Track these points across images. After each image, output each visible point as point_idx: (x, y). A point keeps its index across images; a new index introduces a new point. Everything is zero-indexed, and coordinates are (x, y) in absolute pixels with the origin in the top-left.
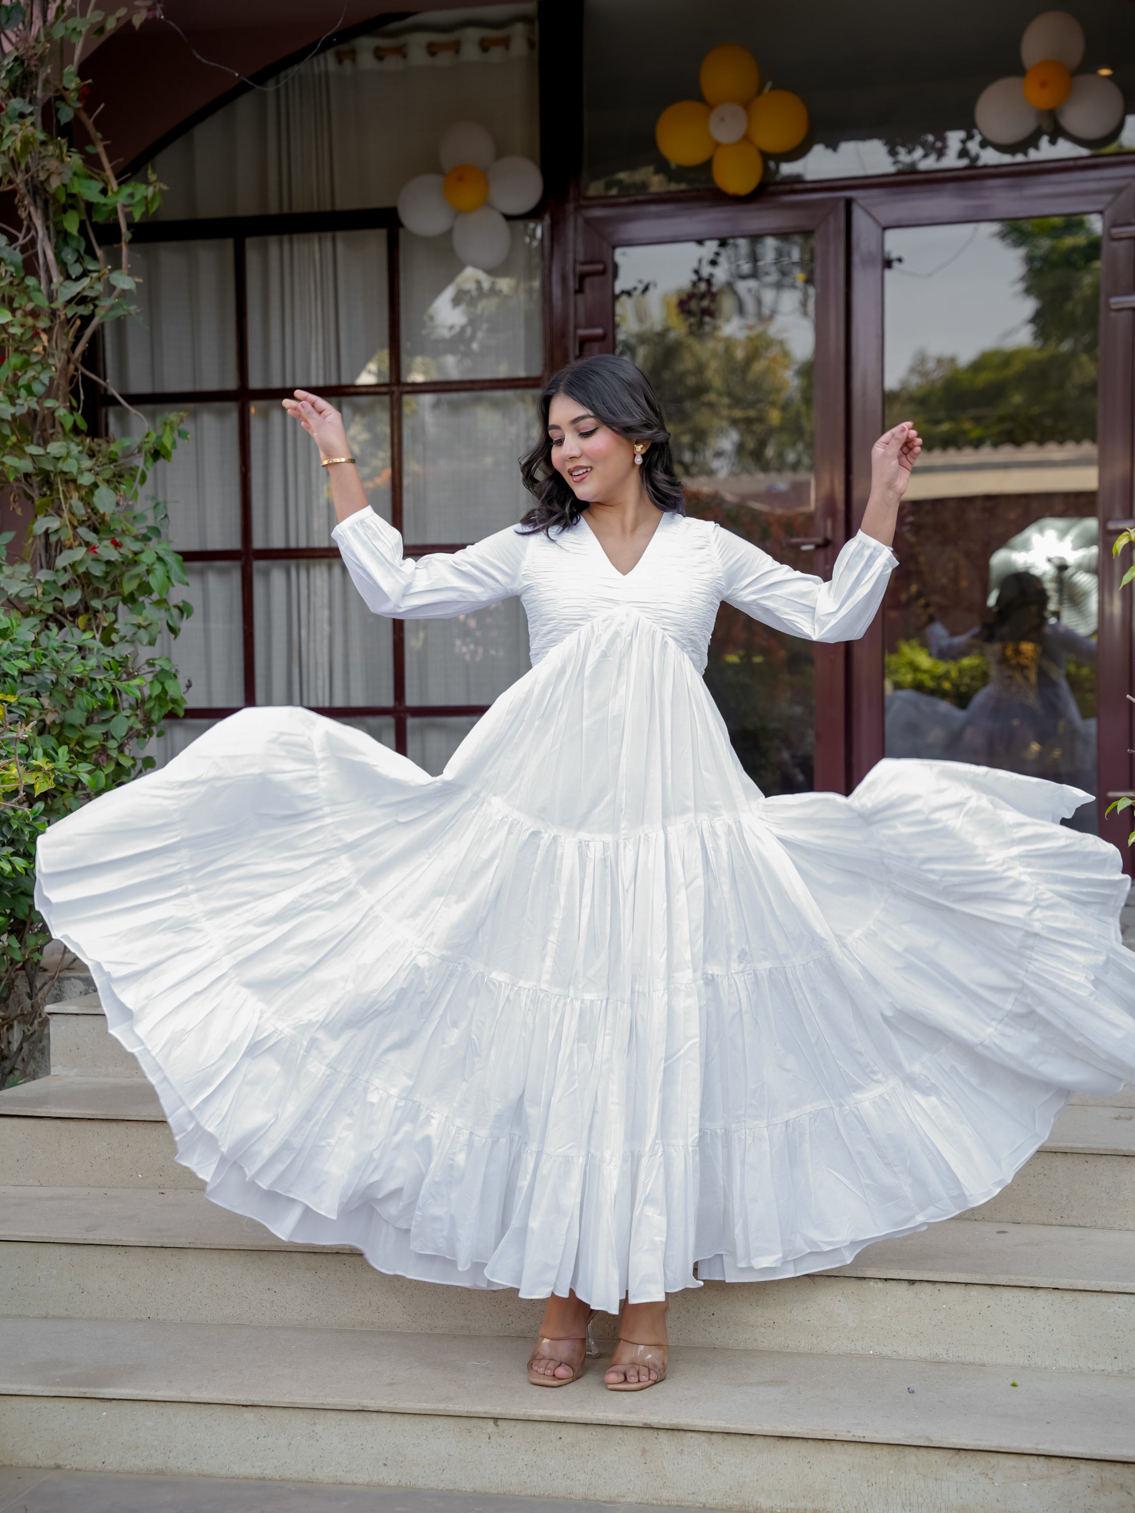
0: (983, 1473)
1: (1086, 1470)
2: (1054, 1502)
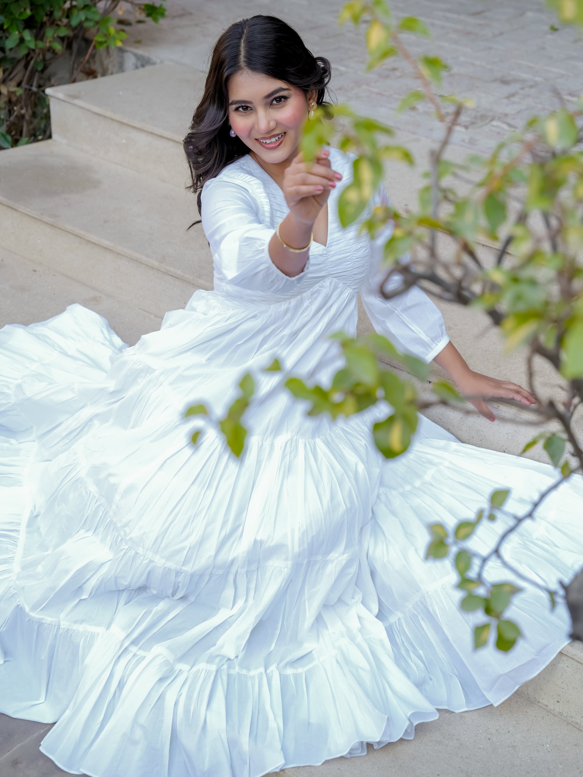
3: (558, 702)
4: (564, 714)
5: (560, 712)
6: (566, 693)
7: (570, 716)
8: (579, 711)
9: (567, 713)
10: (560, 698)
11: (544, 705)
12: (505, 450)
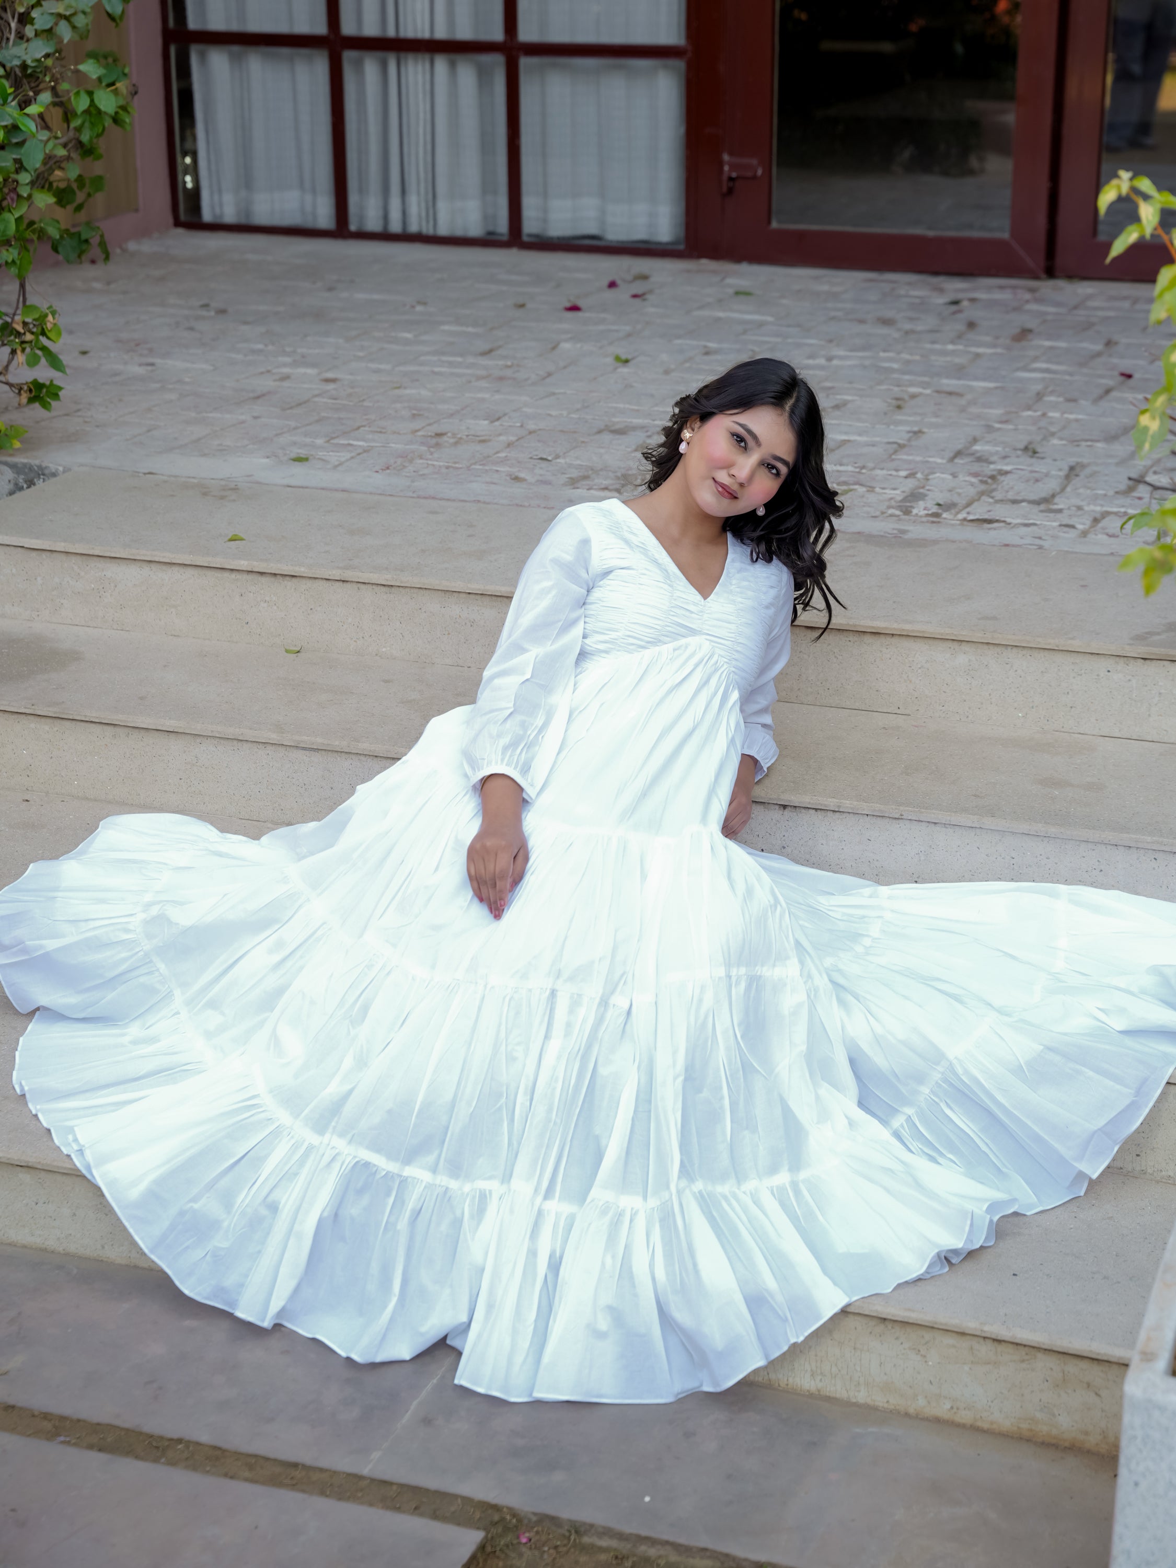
0: (914, 1349)
1: (1043, 1363)
2: (1002, 1393)
3: (1138, 1155)
4: (1149, 1171)
5: (1143, 1170)
6: (1148, 1138)
7: (1158, 1170)
8: (1171, 1156)
9: (1154, 1166)
10: (1141, 1148)
11: (1118, 1169)
12: (916, 880)
